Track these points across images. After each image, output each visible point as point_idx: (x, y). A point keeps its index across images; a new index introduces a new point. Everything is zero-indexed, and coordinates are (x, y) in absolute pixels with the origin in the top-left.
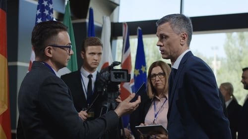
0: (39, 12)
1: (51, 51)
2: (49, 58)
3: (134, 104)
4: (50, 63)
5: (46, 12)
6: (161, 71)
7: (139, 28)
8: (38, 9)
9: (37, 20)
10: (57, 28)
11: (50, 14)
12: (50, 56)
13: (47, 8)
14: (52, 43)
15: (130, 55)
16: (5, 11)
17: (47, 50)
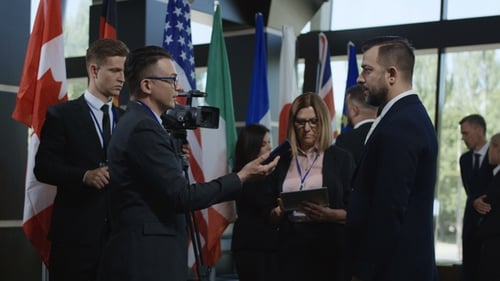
0: (167, 26)
1: (150, 86)
2: (147, 95)
3: (266, 168)
4: (148, 102)
5: (180, 26)
6: (313, 115)
7: (351, 43)
8: (167, 22)
9: (165, 39)
10: (156, 54)
11: (186, 28)
12: (149, 92)
13: (182, 19)
14: (151, 75)
15: (331, 91)
16: (114, 26)
17: (143, 84)
